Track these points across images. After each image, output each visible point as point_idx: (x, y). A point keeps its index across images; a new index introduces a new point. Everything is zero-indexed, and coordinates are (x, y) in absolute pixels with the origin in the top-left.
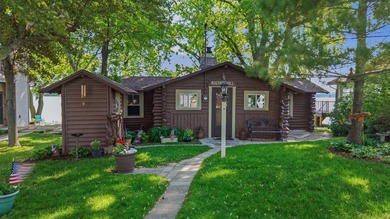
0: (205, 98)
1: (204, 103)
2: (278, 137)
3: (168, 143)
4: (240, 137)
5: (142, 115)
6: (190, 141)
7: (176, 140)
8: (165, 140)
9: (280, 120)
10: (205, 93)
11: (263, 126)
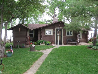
0: (54, 32)
1: (54, 33)
2: (76, 44)
3: (42, 45)
4: (64, 44)
5: (34, 37)
6: (49, 45)
7: (45, 44)
8: (41, 44)
9: (76, 39)
10: (54, 30)
11: (71, 41)
